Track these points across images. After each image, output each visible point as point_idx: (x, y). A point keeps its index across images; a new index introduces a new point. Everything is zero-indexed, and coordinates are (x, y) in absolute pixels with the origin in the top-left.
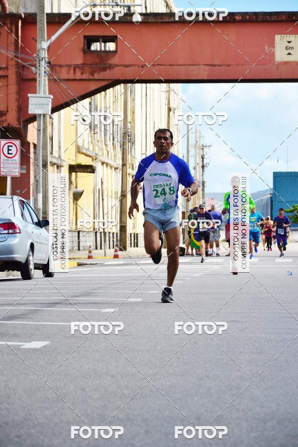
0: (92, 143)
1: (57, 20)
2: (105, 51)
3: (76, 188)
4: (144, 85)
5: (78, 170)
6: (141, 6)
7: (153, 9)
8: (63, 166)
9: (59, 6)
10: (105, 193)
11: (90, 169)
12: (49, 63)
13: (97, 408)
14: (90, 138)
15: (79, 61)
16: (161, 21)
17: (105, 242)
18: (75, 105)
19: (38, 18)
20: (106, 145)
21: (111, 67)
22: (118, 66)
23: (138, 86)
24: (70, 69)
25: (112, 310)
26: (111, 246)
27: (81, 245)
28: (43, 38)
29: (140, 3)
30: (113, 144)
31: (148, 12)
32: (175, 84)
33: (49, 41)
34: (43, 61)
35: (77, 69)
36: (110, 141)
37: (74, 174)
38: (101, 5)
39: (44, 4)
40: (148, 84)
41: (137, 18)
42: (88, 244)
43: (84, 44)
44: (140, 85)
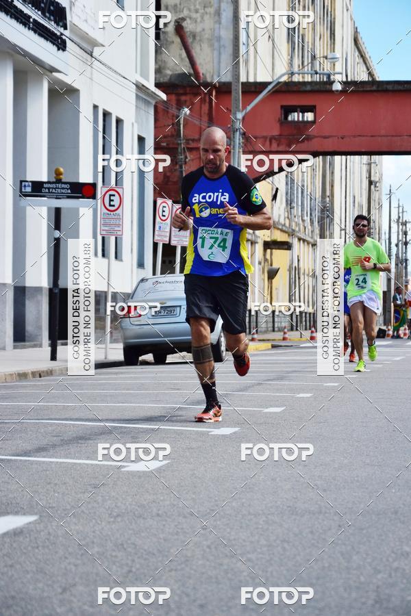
0: (288, 218)
1: (253, 89)
2: (303, 122)
3: (271, 265)
4: (344, 157)
5: (273, 247)
6: (341, 74)
7: (354, 77)
8: (257, 243)
9: (255, 75)
10: (302, 271)
11: (286, 246)
12: (244, 134)
13: (287, 499)
14: (286, 213)
15: (276, 132)
16: (362, 89)
17: (301, 322)
18: (271, 178)
19: (233, 88)
20: (303, 221)
21: (308, 139)
22: (317, 137)
23: (337, 158)
24: (265, 141)
25: (309, 395)
26: (308, 327)
27: (276, 326)
28: (237, 107)
29: (340, 71)
30: (311, 219)
31: (349, 80)
32: (377, 156)
33: (244, 111)
34: (238, 132)
35: (273, 141)
36: (307, 216)
37: (269, 251)
38: (299, 74)
39: (239, 73)
40: (348, 156)
41: (337, 87)
42: (283, 325)
43: (281, 115)
44: (339, 157)
